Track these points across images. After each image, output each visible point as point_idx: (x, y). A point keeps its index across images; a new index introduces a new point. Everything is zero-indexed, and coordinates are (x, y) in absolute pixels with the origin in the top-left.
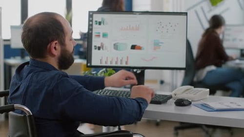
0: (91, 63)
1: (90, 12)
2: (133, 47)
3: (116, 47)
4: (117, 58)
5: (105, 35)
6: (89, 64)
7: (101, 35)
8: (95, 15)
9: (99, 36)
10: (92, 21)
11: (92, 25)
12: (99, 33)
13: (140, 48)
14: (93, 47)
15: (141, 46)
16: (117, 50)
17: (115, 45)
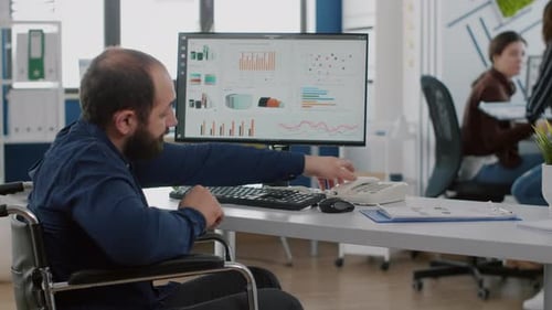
0: (183, 133)
1: (181, 35)
2: (264, 102)
3: (230, 102)
4: (233, 124)
5: (209, 80)
6: (179, 136)
7: (203, 79)
8: (190, 41)
9: (199, 81)
10: (185, 52)
11: (185, 60)
12: (199, 75)
13: (276, 104)
14: (188, 104)
15: (279, 100)
16: (233, 107)
17: (228, 98)
